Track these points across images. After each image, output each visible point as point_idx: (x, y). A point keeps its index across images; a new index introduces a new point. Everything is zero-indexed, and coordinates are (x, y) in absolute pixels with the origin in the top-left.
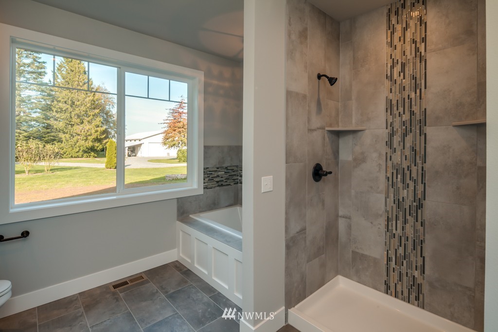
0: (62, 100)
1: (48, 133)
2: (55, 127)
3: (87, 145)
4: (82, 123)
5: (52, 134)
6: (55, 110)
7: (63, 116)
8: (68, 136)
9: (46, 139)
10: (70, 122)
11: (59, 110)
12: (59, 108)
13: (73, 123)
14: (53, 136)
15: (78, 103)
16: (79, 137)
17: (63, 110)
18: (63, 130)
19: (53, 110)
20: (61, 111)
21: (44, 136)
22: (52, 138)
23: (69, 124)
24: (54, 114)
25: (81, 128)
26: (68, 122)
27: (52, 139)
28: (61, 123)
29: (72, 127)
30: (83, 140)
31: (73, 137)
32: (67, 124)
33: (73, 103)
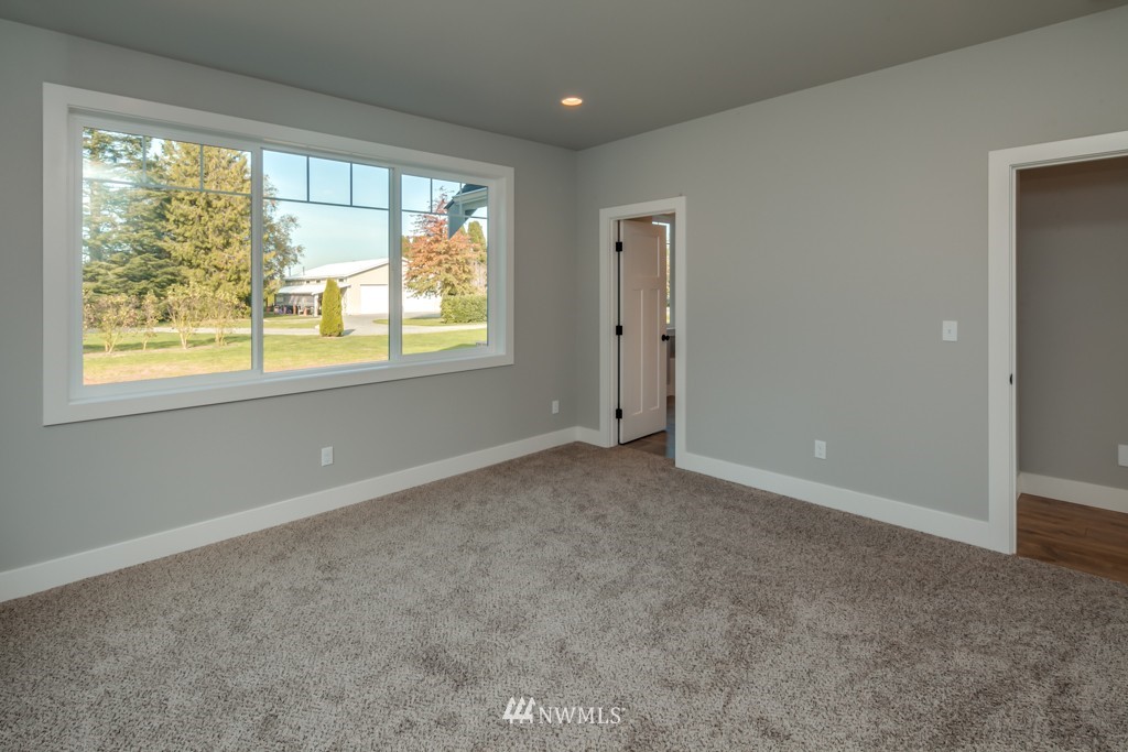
0: (187, 198)
1: (161, 267)
2: (174, 254)
3: (241, 291)
4: (227, 245)
5: (170, 269)
6: (172, 218)
7: (190, 231)
8: (199, 272)
9: (158, 280)
10: (203, 242)
11: (182, 219)
12: (182, 215)
13: (209, 246)
14: (172, 274)
15: (220, 204)
16: (222, 275)
17: (190, 218)
18: (190, 261)
19: (168, 220)
20: (184, 220)
21: (154, 273)
22: (170, 277)
23: (201, 248)
24: (171, 226)
25: (227, 256)
26: (200, 245)
27: (169, 279)
28: (187, 245)
29: (206, 254)
30: (230, 281)
31: (211, 275)
32: (197, 247)
33: (209, 204)
